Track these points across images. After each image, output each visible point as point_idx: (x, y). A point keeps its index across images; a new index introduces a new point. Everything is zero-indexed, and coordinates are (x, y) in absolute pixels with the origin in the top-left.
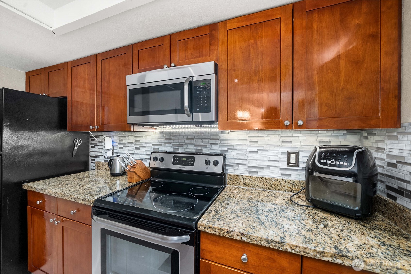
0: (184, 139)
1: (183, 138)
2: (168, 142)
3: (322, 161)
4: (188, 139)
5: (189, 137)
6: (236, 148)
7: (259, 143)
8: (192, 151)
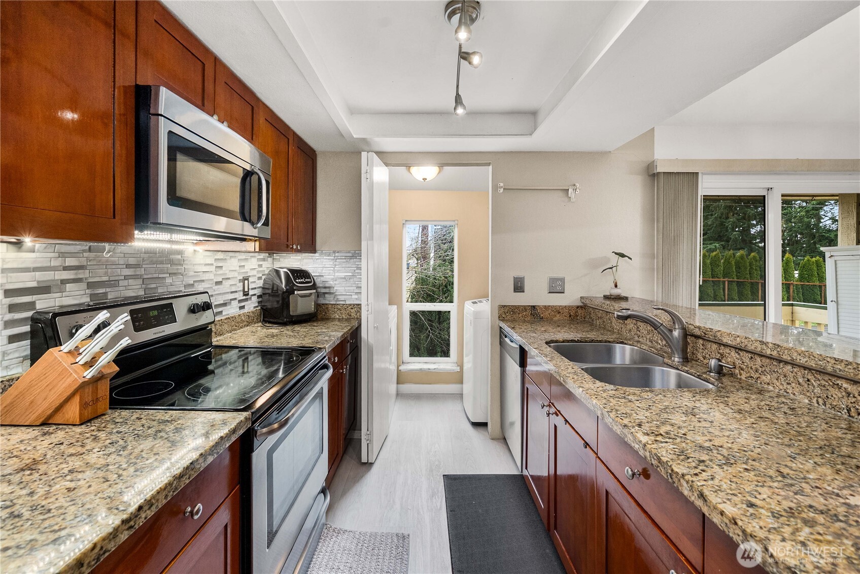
0: (120, 266)
1: (118, 264)
2: (72, 277)
3: (297, 281)
4: (128, 266)
5: (132, 261)
6: (203, 279)
7: (224, 268)
8: (139, 294)
